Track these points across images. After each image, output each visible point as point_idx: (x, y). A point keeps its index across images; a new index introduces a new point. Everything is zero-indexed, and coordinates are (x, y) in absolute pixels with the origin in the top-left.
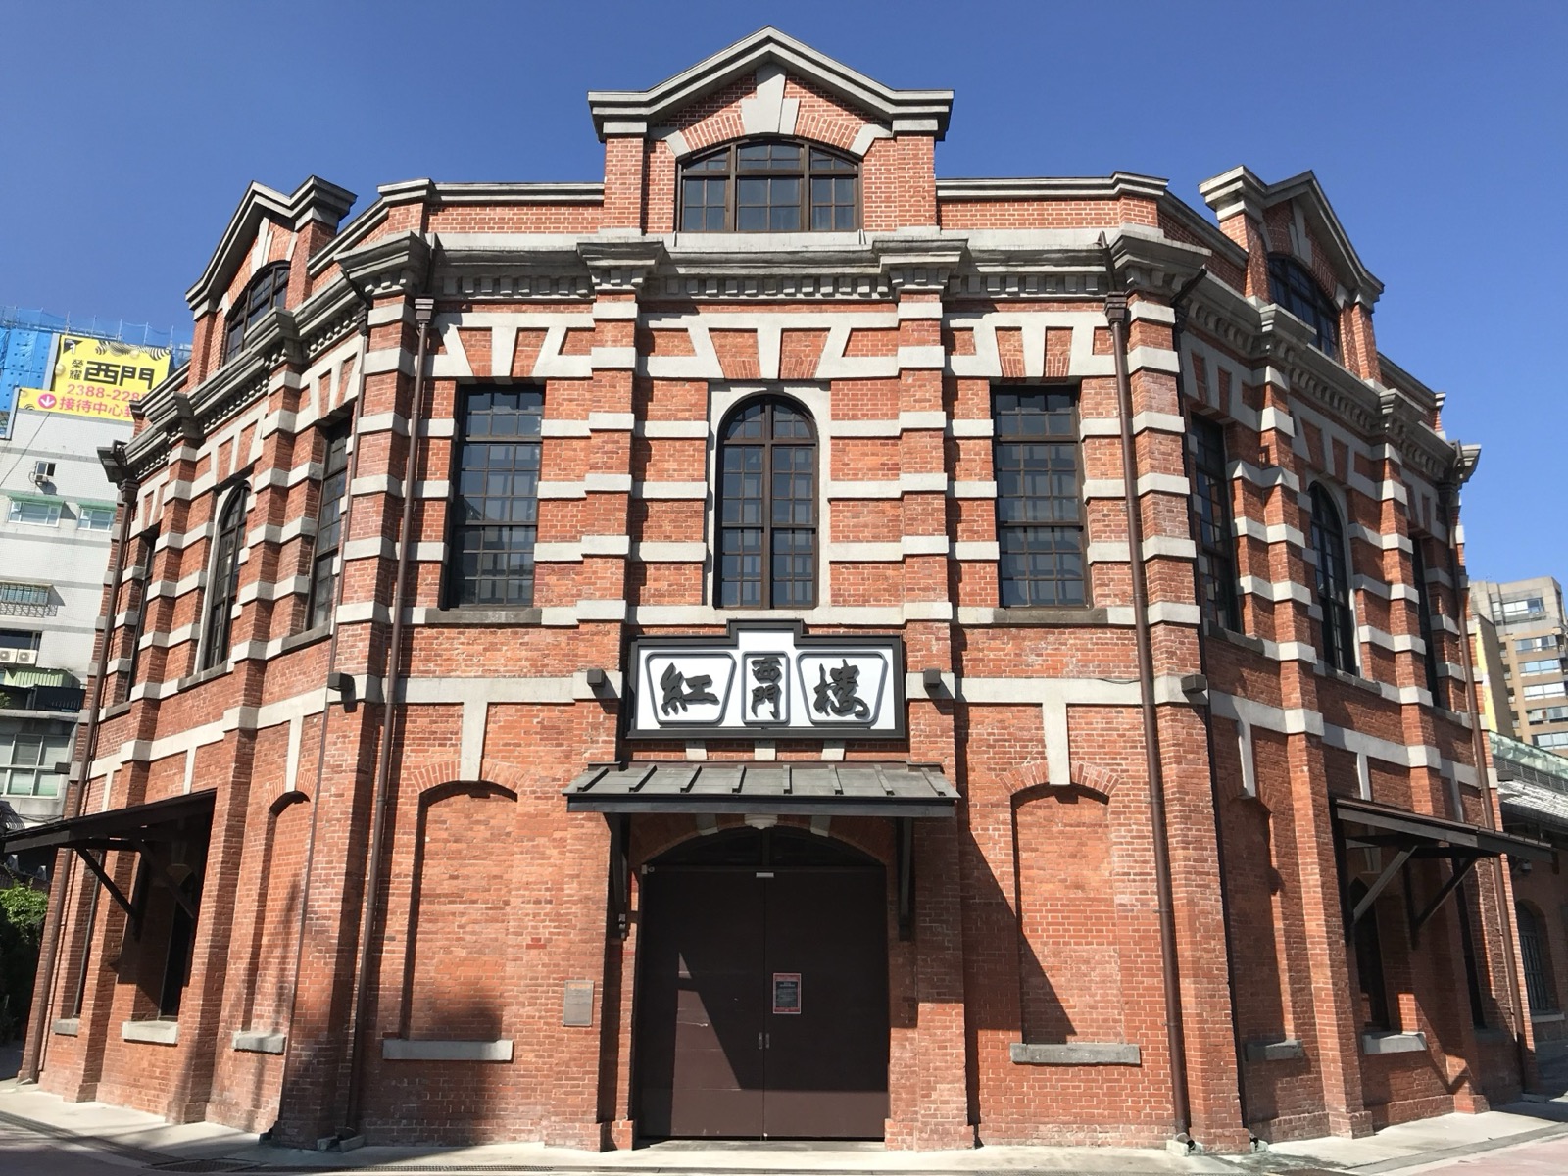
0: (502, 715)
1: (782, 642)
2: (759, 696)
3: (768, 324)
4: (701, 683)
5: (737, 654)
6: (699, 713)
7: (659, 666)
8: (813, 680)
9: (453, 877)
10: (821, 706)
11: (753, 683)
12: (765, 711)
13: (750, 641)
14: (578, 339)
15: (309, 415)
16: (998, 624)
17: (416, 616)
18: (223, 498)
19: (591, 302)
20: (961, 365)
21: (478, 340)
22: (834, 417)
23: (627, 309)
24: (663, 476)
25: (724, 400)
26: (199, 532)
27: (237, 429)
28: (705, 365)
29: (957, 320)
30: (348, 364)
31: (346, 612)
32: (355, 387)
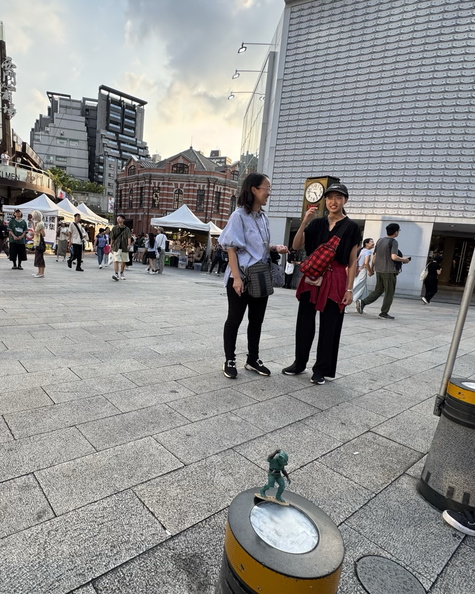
3: (179, 183)
14: (163, 184)
15: (139, 186)
16: (195, 212)
17: (150, 208)
18: (130, 190)
19: (164, 180)
20: (195, 188)
21: (154, 183)
22: (184, 192)
23: (167, 182)
24: (169, 197)
25: (175, 190)
26: (128, 193)
27: (131, 183)
28: (173, 186)
29: (195, 184)
30: (143, 183)
31: (145, 207)
32: (144, 186)
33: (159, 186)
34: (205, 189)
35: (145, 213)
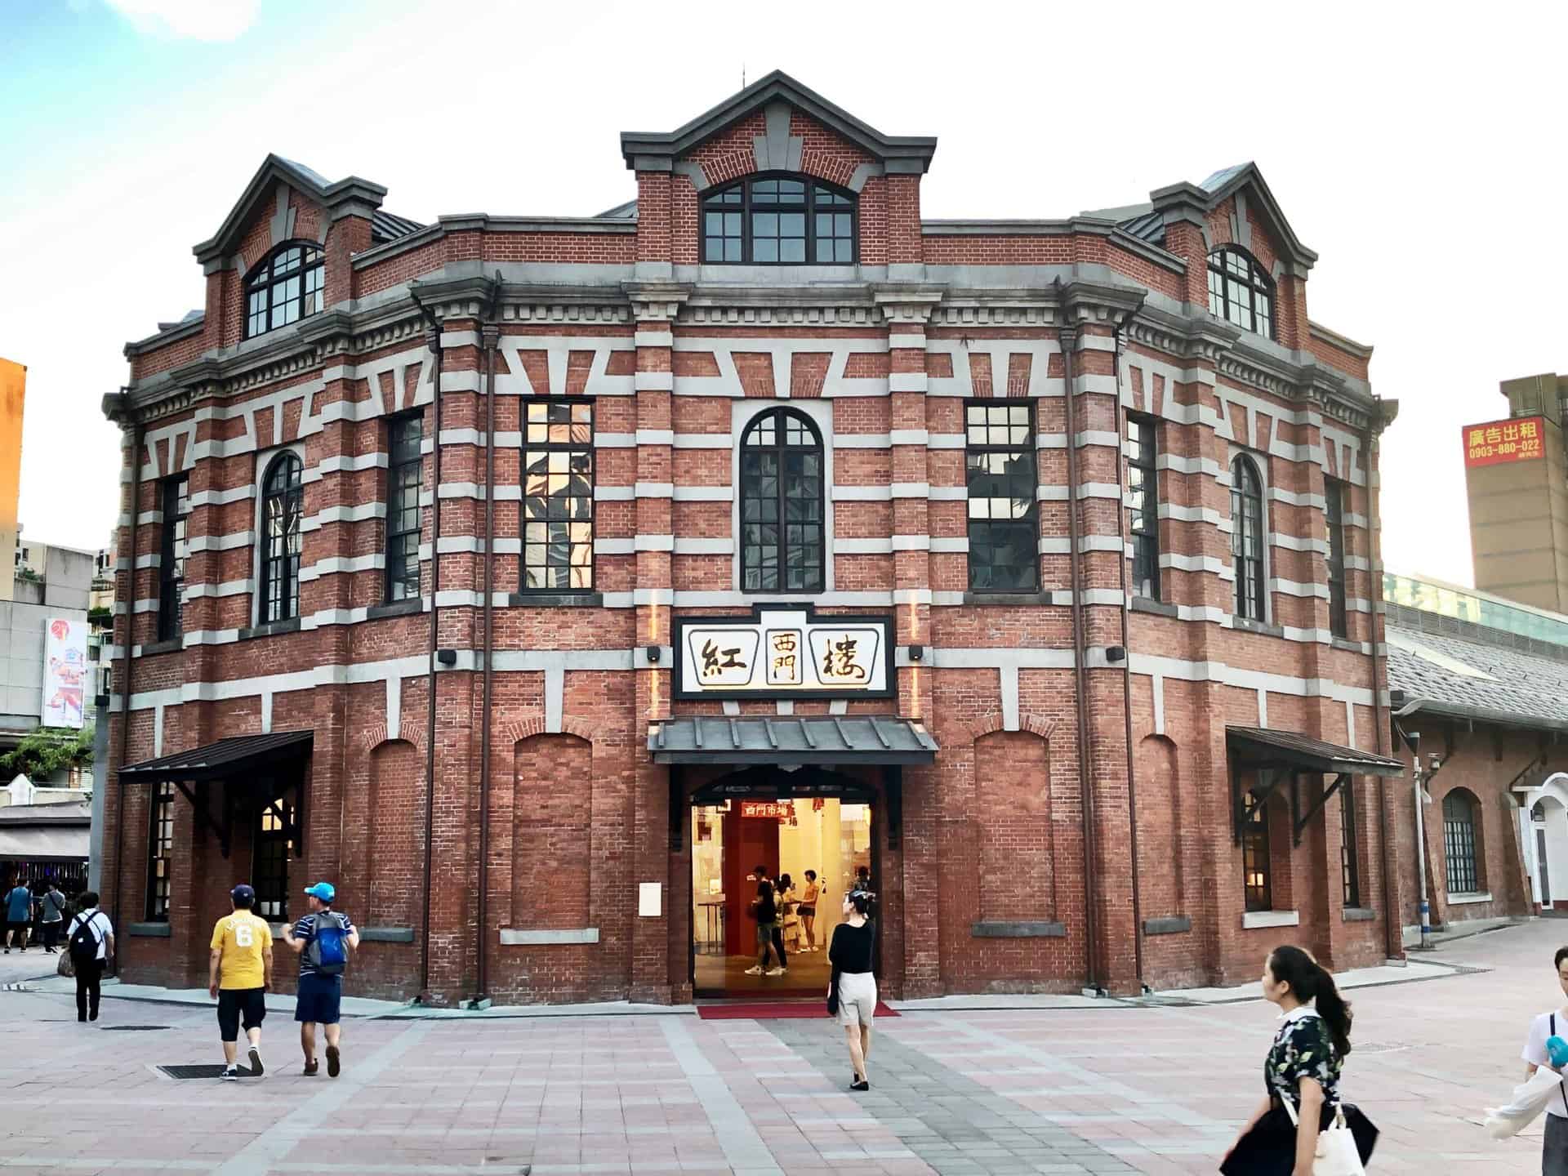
0: (575, 679)
1: (799, 618)
2: (779, 664)
3: (782, 351)
4: (733, 654)
5: (761, 629)
6: (732, 679)
7: (700, 642)
8: (820, 651)
9: (543, 807)
10: (828, 669)
11: (774, 655)
12: (783, 677)
13: (770, 620)
14: (622, 361)
15: (371, 408)
16: (967, 605)
17: (501, 599)
18: (264, 462)
19: (631, 327)
20: (940, 386)
21: (535, 360)
22: (837, 431)
23: (664, 338)
24: (696, 481)
25: (743, 413)
26: (241, 492)
27: (277, 399)
28: (729, 382)
29: (938, 346)
30: (412, 370)
31: (444, 598)
32: (424, 394)
33: (588, 391)
34: (1032, 393)
35: (449, 658)
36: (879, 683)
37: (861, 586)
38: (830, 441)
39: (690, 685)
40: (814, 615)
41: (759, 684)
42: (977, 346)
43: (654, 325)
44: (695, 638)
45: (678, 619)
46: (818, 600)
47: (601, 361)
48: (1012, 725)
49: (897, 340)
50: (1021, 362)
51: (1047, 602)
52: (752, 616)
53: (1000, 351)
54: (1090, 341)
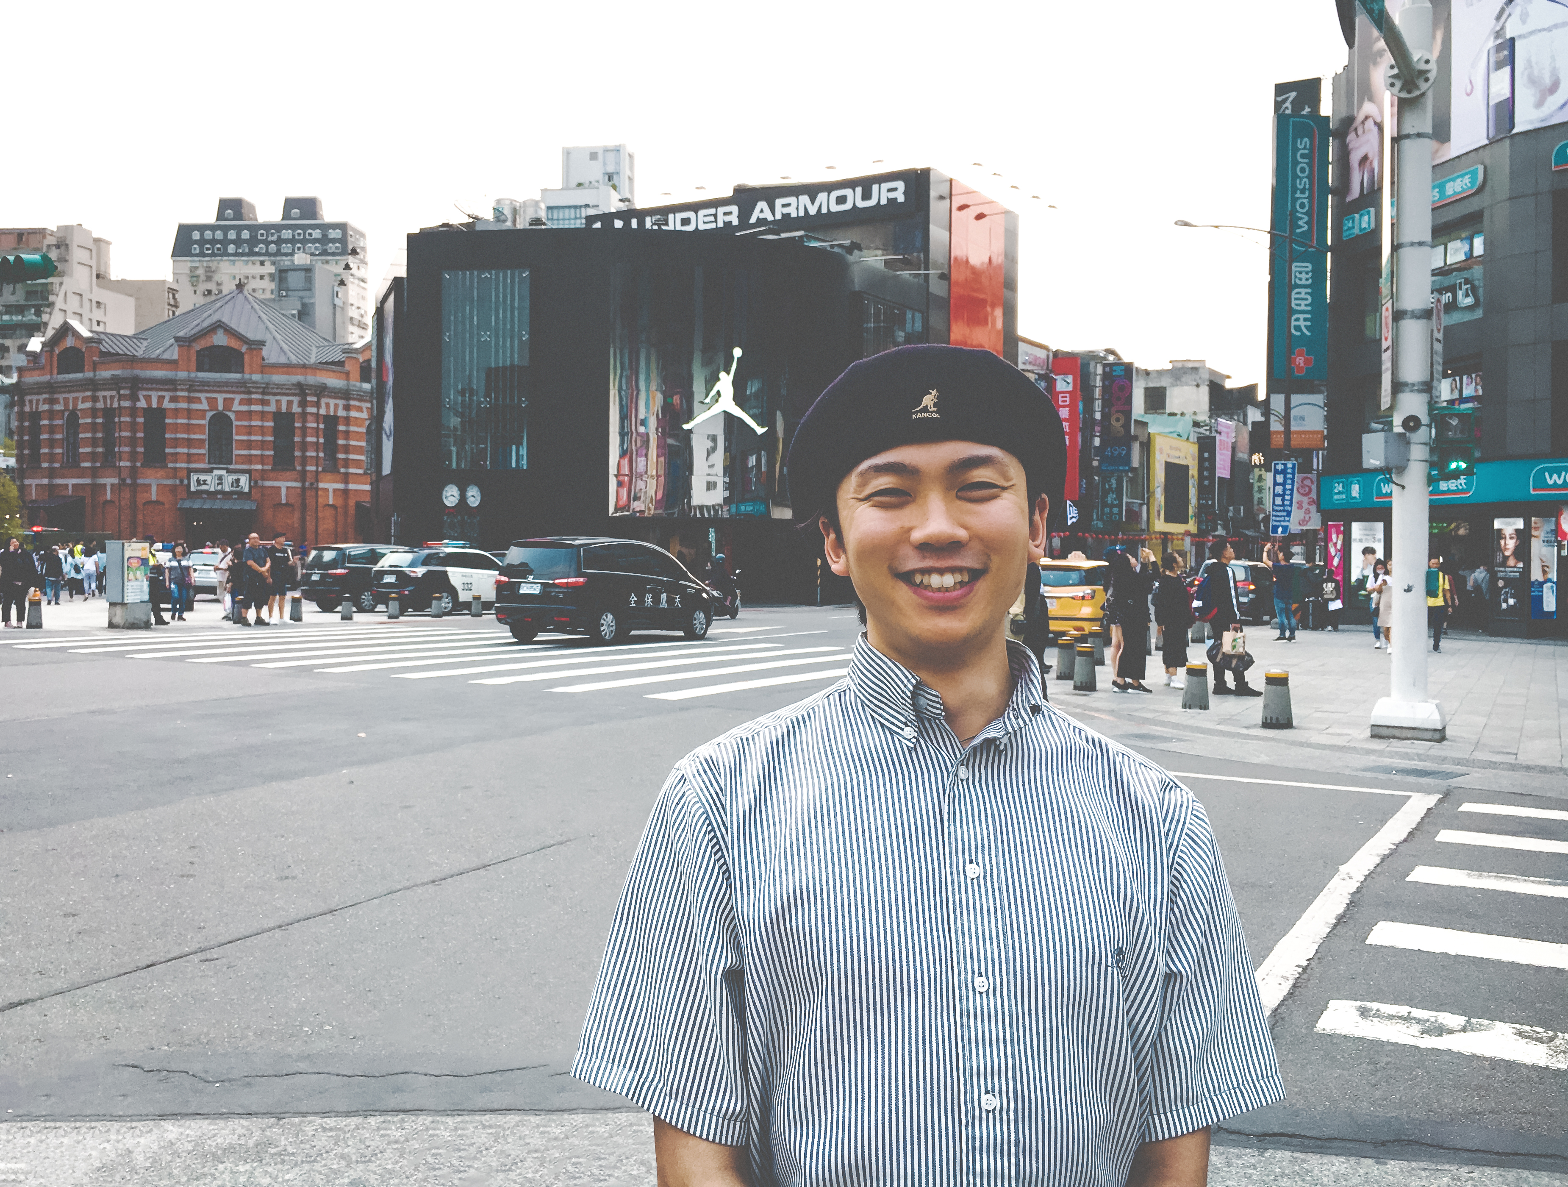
0: (160, 487)
1: (223, 472)
2: (218, 484)
3: (220, 398)
4: (205, 481)
5: (213, 474)
6: (204, 487)
7: (195, 478)
8: (230, 481)
10: (232, 486)
11: (217, 482)
12: (219, 487)
13: (216, 472)
14: (173, 399)
15: (100, 405)
16: (272, 470)
17: (139, 464)
18: (66, 414)
19: (176, 390)
20: (267, 409)
21: (148, 398)
22: (237, 420)
23: (185, 394)
24: (194, 433)
25: (209, 415)
26: (59, 422)
27: (71, 396)
28: (205, 406)
29: (267, 397)
30: (112, 397)
31: (122, 464)
32: (116, 405)
33: (164, 407)
34: (293, 411)
35: (124, 480)
36: (247, 490)
37: (242, 464)
38: (235, 423)
39: (193, 489)
40: (229, 471)
41: (212, 489)
42: (278, 398)
43: (182, 390)
44: (194, 477)
45: (190, 471)
46: (231, 467)
47: (167, 399)
48: (284, 502)
49: (253, 396)
50: (290, 403)
51: (295, 469)
52: (210, 471)
53: (284, 399)
54: (309, 398)
